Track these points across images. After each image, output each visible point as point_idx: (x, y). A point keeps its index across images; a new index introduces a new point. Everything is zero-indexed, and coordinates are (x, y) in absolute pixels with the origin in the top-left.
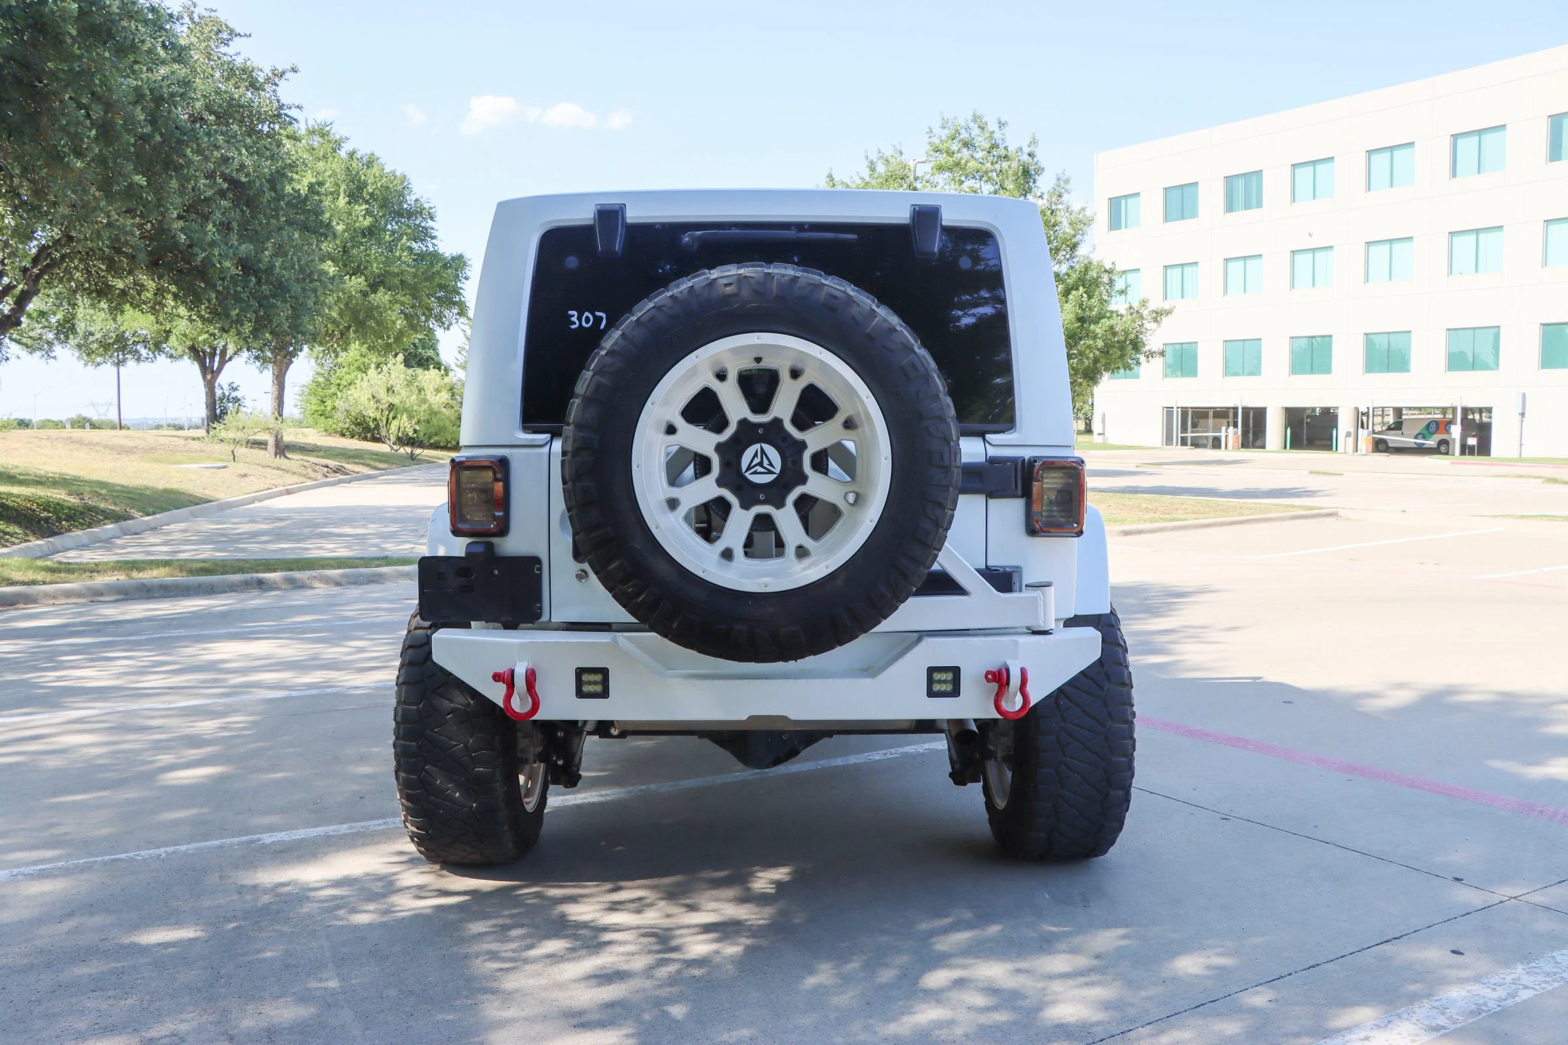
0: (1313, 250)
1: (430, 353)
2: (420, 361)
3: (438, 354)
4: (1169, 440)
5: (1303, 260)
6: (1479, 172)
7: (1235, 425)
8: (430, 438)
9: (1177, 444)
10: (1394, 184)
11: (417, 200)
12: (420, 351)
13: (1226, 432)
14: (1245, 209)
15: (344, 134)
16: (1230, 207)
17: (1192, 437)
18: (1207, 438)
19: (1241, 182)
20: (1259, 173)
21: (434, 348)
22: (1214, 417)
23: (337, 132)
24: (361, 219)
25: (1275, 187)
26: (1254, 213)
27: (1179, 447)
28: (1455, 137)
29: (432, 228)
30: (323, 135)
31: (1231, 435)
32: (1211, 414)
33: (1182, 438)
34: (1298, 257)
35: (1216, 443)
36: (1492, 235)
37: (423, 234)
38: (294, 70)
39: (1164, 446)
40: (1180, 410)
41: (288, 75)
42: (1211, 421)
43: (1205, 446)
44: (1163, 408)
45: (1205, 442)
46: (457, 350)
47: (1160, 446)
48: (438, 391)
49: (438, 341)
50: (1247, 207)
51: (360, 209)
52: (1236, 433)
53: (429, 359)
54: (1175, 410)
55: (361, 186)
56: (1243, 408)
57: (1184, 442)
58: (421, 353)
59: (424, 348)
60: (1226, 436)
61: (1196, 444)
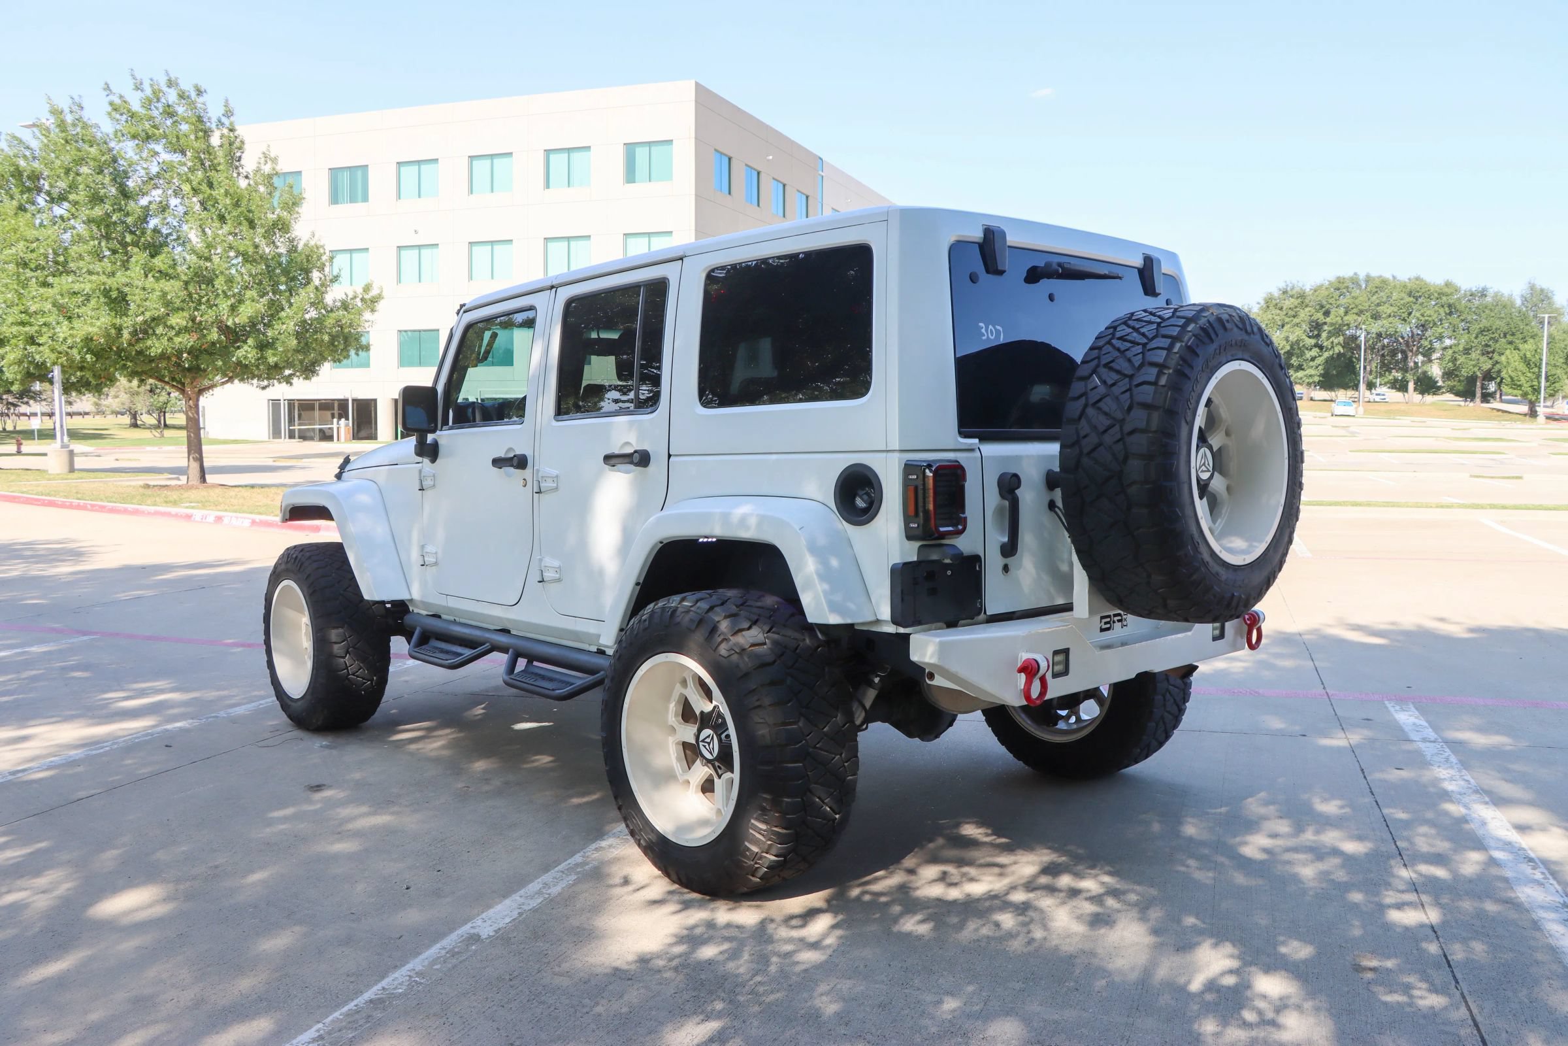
0: (419, 247)
4: (276, 433)
5: (409, 256)
6: (569, 186)
7: (347, 419)
9: (285, 438)
10: (494, 190)
13: (338, 424)
14: (350, 202)
16: (335, 199)
17: (299, 430)
18: (314, 429)
19: (346, 174)
20: (365, 168)
22: (320, 409)
25: (380, 181)
26: (360, 206)
27: (287, 440)
28: (548, 152)
31: (343, 427)
32: (317, 406)
33: (290, 431)
34: (404, 253)
35: (326, 436)
36: (582, 243)
39: (271, 440)
40: (286, 402)
42: (317, 413)
43: (312, 439)
44: (269, 400)
45: (312, 434)
47: (267, 440)
50: (353, 200)
52: (347, 425)
54: (282, 402)
56: (354, 400)
57: (292, 436)
60: (338, 428)
61: (304, 437)
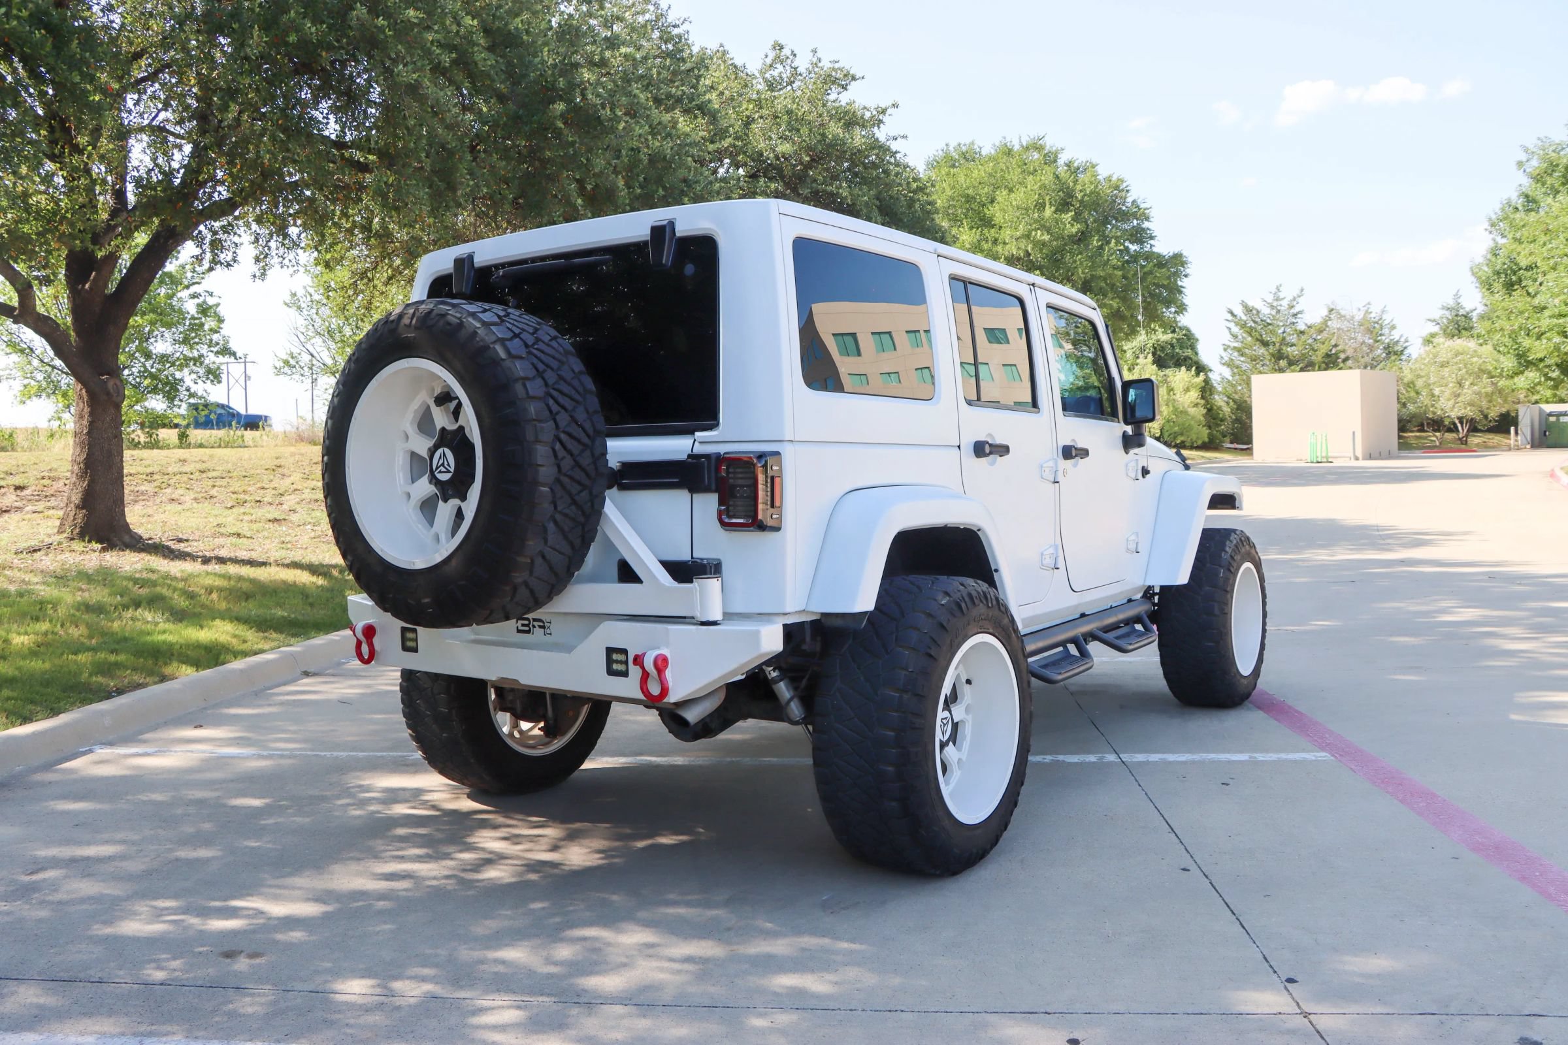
1: (1188, 352)
2: (1178, 360)
3: (1197, 354)
8: (1175, 438)
11: (1134, 201)
12: (1177, 350)
15: (1059, 145)
21: (1193, 347)
23: (1050, 143)
24: (1068, 226)
29: (1148, 229)
30: (1039, 148)
37: (1139, 235)
38: (895, 106)
41: (889, 111)
46: (1222, 347)
48: (1187, 390)
49: (1197, 340)
51: (1068, 217)
53: (1186, 358)
55: (1070, 194)
58: (1178, 353)
59: (1181, 347)
